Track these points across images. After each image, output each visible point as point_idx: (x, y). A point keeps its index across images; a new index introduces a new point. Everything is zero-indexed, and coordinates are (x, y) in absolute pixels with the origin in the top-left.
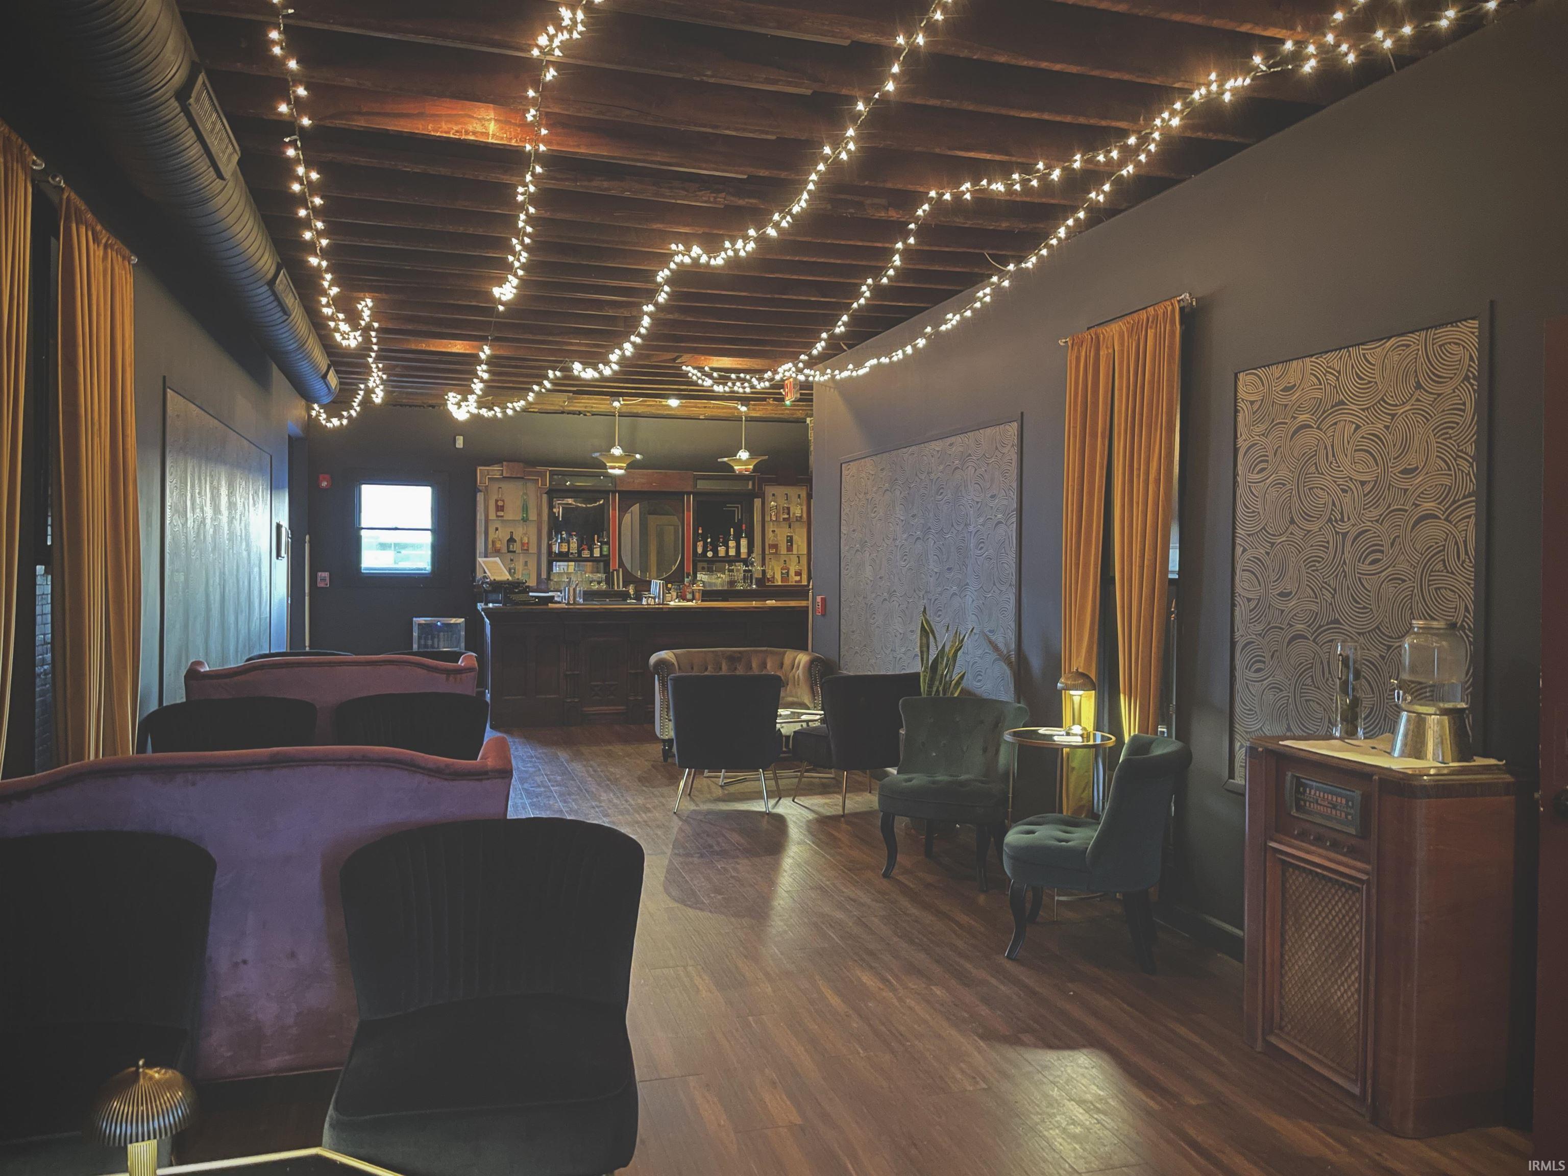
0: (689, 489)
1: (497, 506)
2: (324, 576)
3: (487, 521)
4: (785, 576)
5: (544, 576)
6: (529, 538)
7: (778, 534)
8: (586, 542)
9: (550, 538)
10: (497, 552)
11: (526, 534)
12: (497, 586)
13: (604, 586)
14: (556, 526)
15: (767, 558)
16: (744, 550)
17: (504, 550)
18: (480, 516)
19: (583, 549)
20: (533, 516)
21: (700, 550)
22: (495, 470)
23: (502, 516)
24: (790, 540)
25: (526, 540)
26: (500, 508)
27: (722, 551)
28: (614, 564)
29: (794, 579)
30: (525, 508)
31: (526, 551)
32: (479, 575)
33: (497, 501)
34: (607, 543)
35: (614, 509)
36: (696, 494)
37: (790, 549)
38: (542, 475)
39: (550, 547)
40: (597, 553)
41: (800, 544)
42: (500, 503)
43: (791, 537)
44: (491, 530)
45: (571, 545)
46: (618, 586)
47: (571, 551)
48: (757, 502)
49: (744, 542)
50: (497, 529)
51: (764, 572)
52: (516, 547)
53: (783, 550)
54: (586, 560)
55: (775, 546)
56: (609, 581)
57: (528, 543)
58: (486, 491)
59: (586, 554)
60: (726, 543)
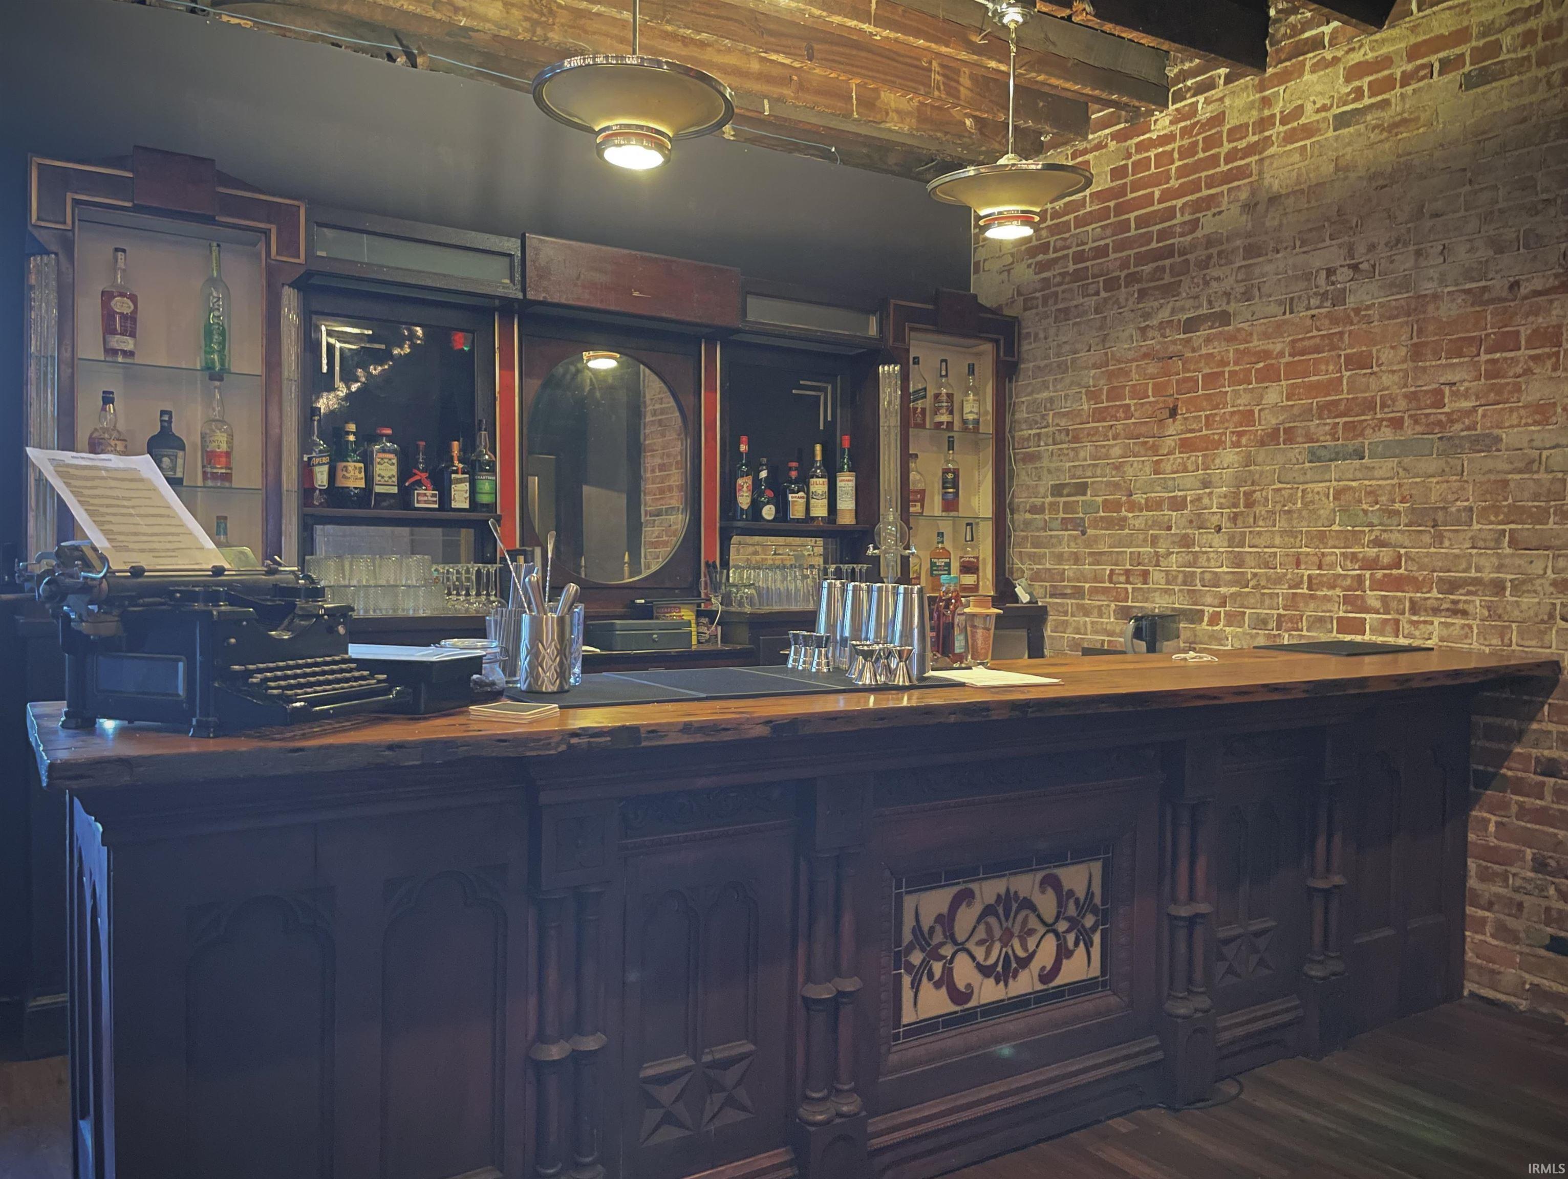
0: (728, 320)
1: (109, 316)
3: (68, 362)
4: (942, 575)
6: (231, 436)
7: (923, 464)
8: (426, 461)
9: (306, 446)
16: (846, 504)
19: (419, 483)
21: (744, 500)
23: (130, 354)
24: (953, 481)
25: (220, 442)
26: (119, 324)
27: (796, 501)
30: (217, 334)
33: (106, 296)
36: (726, 337)
37: (950, 504)
38: (283, 219)
39: (307, 470)
40: (460, 497)
42: (121, 306)
43: (956, 472)
44: (88, 402)
45: (378, 469)
47: (378, 489)
48: (889, 373)
49: (846, 483)
53: (935, 505)
54: (425, 519)
55: (919, 496)
57: (228, 454)
58: (66, 254)
59: (426, 500)
60: (803, 483)
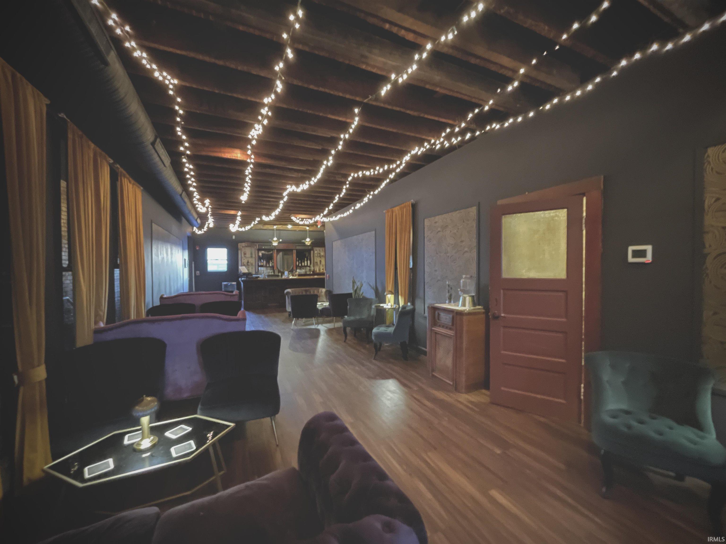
0: (294, 248)
2: (198, 273)
3: (241, 257)
4: (319, 270)
5: (257, 271)
7: (317, 260)
8: (268, 262)
9: (258, 261)
10: (244, 265)
11: (252, 261)
12: (244, 274)
13: (273, 273)
14: (260, 258)
15: (315, 266)
16: (309, 264)
17: (246, 265)
18: (240, 256)
20: (254, 256)
21: (297, 264)
22: (243, 244)
23: (245, 256)
24: (320, 261)
26: (245, 254)
27: (303, 264)
28: (275, 268)
29: (322, 271)
30: (251, 254)
31: (252, 264)
32: (239, 271)
33: (244, 252)
34: (273, 263)
35: (275, 254)
36: (296, 250)
37: (320, 263)
38: (256, 245)
39: (258, 264)
40: (271, 265)
41: (323, 262)
42: (245, 253)
44: (243, 259)
45: (264, 263)
46: (276, 273)
47: (264, 265)
48: (312, 252)
49: (309, 262)
50: (244, 259)
51: (314, 269)
52: (249, 264)
53: (319, 263)
54: (268, 267)
55: (317, 263)
56: (274, 272)
58: (241, 250)
59: (268, 265)
60: (304, 262)
